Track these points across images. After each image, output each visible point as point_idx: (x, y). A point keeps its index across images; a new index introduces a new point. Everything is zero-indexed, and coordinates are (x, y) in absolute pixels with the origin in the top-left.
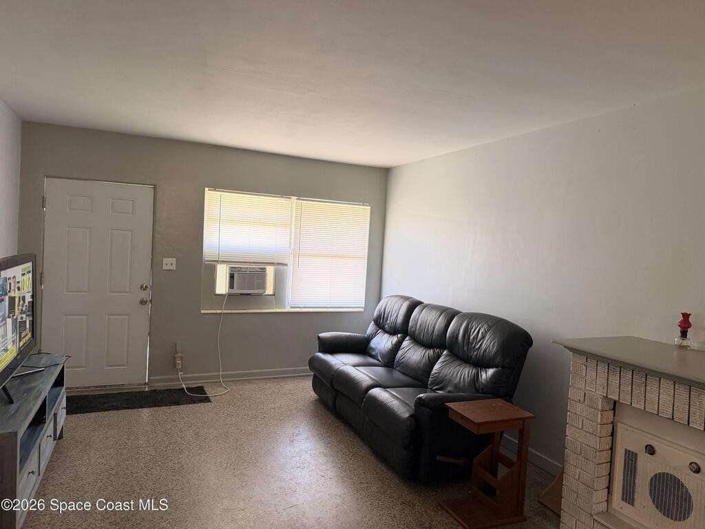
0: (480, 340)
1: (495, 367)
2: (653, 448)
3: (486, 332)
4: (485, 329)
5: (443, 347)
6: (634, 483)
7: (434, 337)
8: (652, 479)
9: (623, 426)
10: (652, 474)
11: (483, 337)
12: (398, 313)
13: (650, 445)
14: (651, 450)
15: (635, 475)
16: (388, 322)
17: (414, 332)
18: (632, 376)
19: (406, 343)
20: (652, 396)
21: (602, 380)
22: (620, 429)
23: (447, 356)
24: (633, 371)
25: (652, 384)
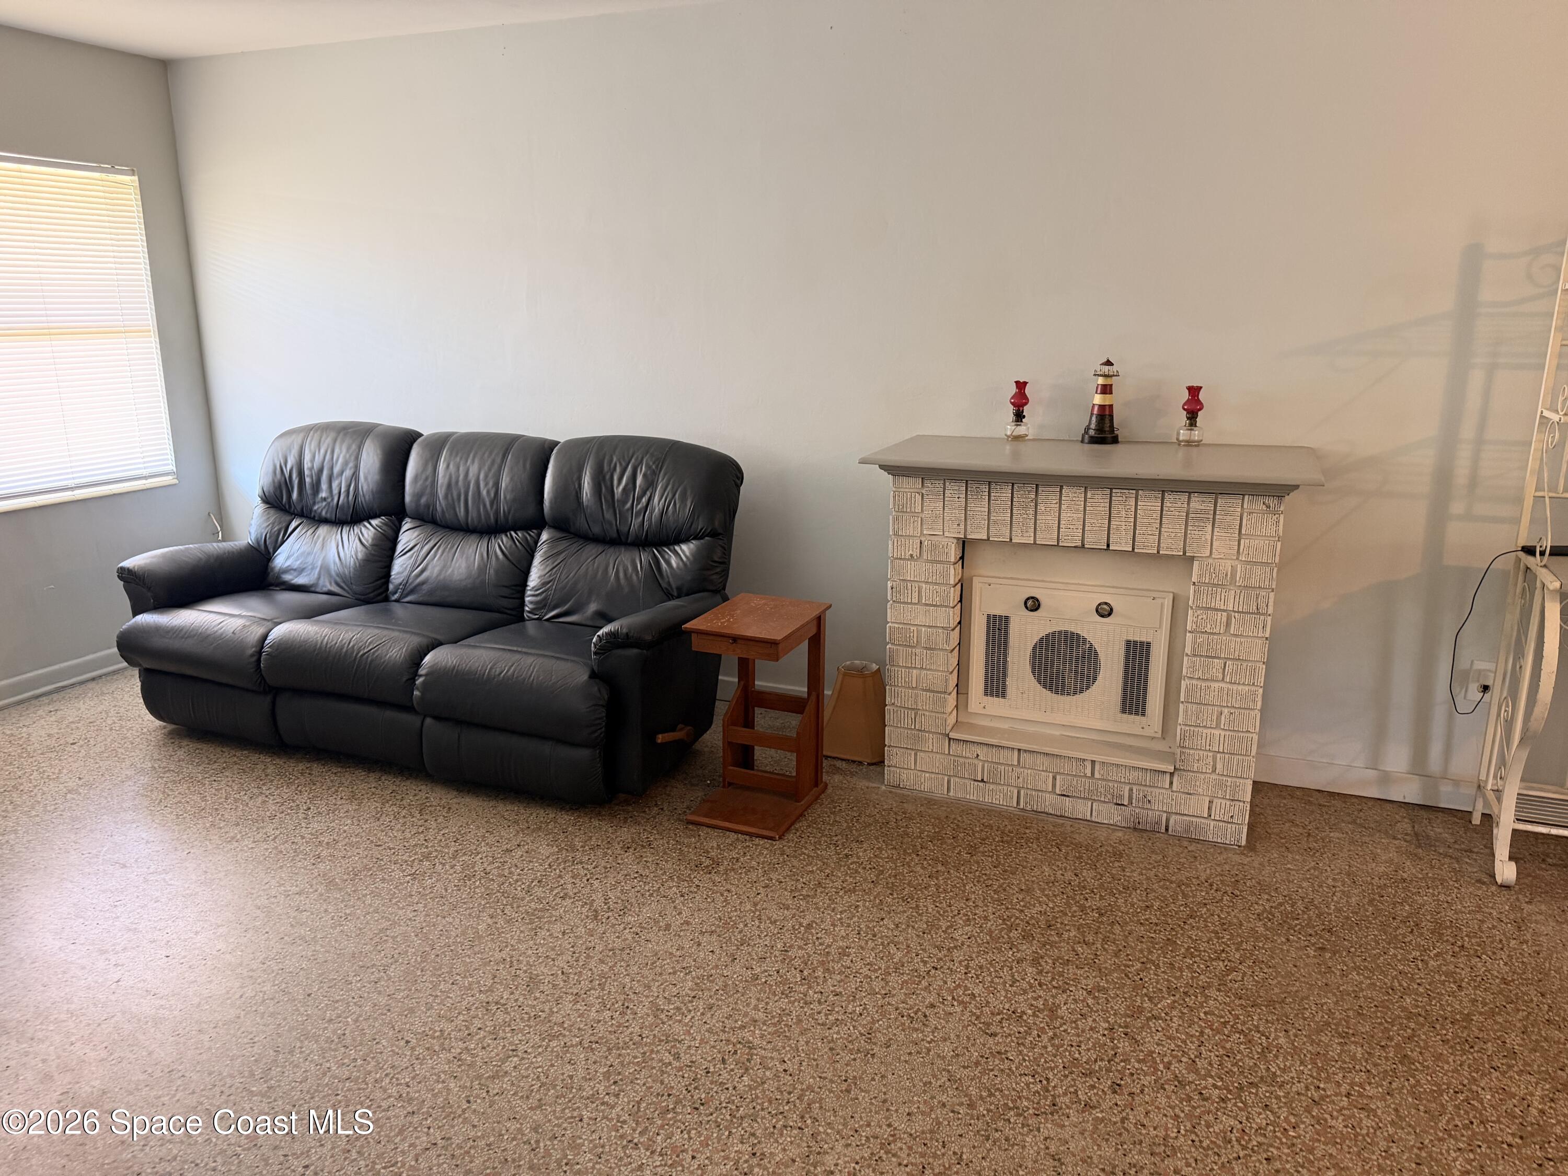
0: (644, 494)
1: (694, 539)
2: (1038, 600)
3: (654, 473)
4: (648, 467)
5: (537, 523)
6: (1005, 662)
7: (503, 507)
8: (1034, 648)
9: (981, 579)
10: (1036, 639)
11: (650, 484)
12: (357, 468)
13: (1032, 598)
14: (1033, 604)
15: (1006, 649)
16: (323, 494)
17: (431, 506)
18: (1012, 494)
19: (408, 536)
20: (1047, 518)
21: (955, 512)
22: (977, 585)
23: (553, 541)
24: (1013, 484)
25: (1048, 499)
